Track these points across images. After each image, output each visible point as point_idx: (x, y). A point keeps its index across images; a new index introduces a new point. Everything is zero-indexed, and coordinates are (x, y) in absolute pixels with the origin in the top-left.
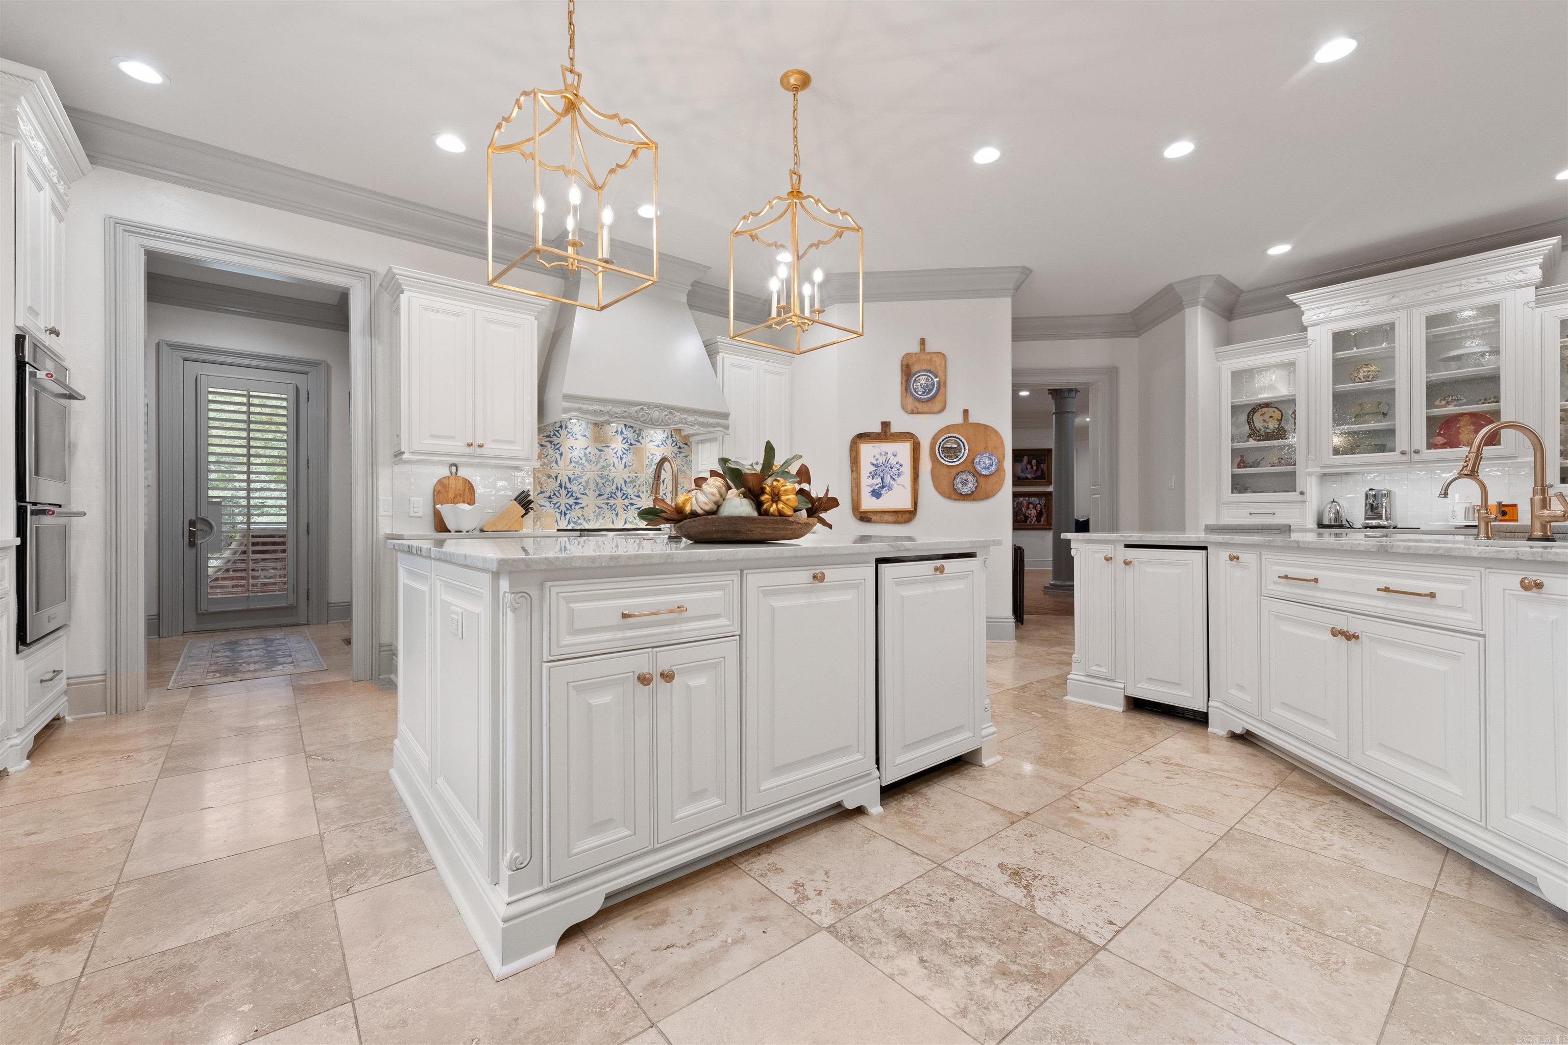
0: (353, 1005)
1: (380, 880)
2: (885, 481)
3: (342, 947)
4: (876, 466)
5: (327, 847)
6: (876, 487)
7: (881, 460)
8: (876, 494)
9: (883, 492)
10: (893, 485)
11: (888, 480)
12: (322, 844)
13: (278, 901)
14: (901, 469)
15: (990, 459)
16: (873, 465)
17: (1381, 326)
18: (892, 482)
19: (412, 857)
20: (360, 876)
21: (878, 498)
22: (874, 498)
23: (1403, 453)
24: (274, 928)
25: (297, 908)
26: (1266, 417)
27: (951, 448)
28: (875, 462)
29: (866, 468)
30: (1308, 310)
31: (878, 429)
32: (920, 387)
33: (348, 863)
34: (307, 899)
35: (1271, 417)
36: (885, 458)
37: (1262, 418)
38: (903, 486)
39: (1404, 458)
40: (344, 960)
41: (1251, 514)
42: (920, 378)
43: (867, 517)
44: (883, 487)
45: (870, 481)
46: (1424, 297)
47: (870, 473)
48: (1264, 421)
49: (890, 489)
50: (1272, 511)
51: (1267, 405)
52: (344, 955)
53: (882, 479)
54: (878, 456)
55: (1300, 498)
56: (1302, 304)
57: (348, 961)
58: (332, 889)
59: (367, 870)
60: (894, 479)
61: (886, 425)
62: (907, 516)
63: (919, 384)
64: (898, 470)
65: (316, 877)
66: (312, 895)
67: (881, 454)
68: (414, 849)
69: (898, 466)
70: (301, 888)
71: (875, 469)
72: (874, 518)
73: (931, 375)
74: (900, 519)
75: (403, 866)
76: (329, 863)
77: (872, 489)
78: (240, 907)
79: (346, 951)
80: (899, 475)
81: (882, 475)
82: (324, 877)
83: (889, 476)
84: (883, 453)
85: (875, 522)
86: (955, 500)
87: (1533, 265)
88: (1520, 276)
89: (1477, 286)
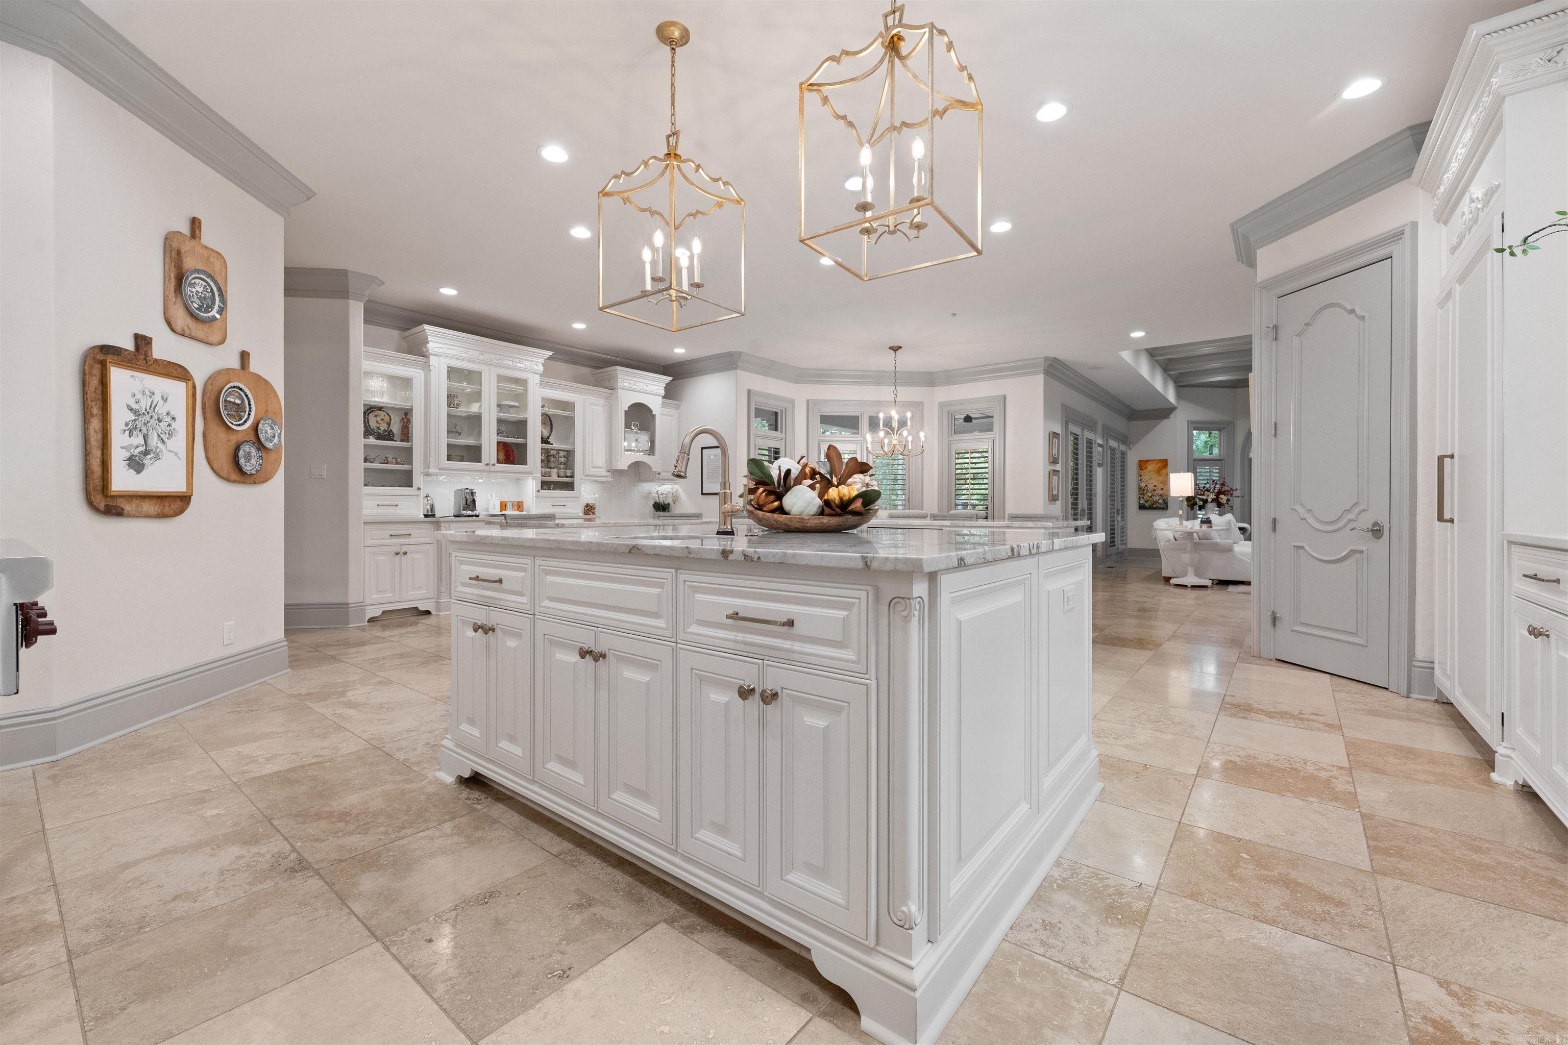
0: (1181, 820)
1: (1107, 878)
2: (149, 441)
3: (1170, 851)
4: (136, 412)
5: (1126, 957)
6: (136, 452)
7: (144, 404)
8: (136, 464)
9: (147, 461)
10: (161, 451)
11: (154, 441)
12: (1129, 965)
13: (1204, 921)
14: (174, 425)
15: (272, 429)
16: (131, 410)
17: (463, 370)
18: (160, 445)
19: (1064, 880)
20: (1121, 894)
21: (138, 472)
22: (132, 471)
23: (487, 465)
24: (1215, 897)
25: (1190, 902)
26: (379, 419)
27: (234, 403)
28: (135, 406)
29: (119, 416)
30: (432, 341)
31: (129, 345)
32: (195, 296)
33: (1120, 917)
34: (1177, 905)
35: (382, 420)
36: (150, 401)
37: (375, 419)
38: (176, 454)
39: (487, 468)
40: (1173, 843)
41: (378, 505)
42: (197, 281)
43: (116, 507)
44: (146, 453)
45: (125, 440)
46: (496, 361)
47: (127, 425)
48: (377, 422)
49: (157, 457)
50: (395, 503)
51: (380, 409)
52: (1171, 846)
53: (145, 437)
54: (139, 396)
55: (416, 492)
56: (430, 335)
57: (1171, 841)
58: (1152, 899)
59: (1110, 895)
60: (163, 441)
61: (143, 342)
62: (178, 504)
63: (193, 290)
64: (169, 425)
65: (1158, 922)
66: (1171, 905)
67: (144, 394)
68: (1055, 885)
69: (169, 419)
70: (1179, 921)
71: (134, 418)
72: (128, 507)
73: (212, 284)
74: (167, 510)
75: (1080, 877)
76: (1137, 931)
77: (128, 455)
78: (1241, 940)
79: (1169, 847)
80: (170, 435)
81: (144, 429)
82: (1151, 917)
83: (156, 435)
84: (147, 392)
85: (129, 516)
86: (235, 481)
87: (540, 363)
88: (535, 367)
89: (519, 365)
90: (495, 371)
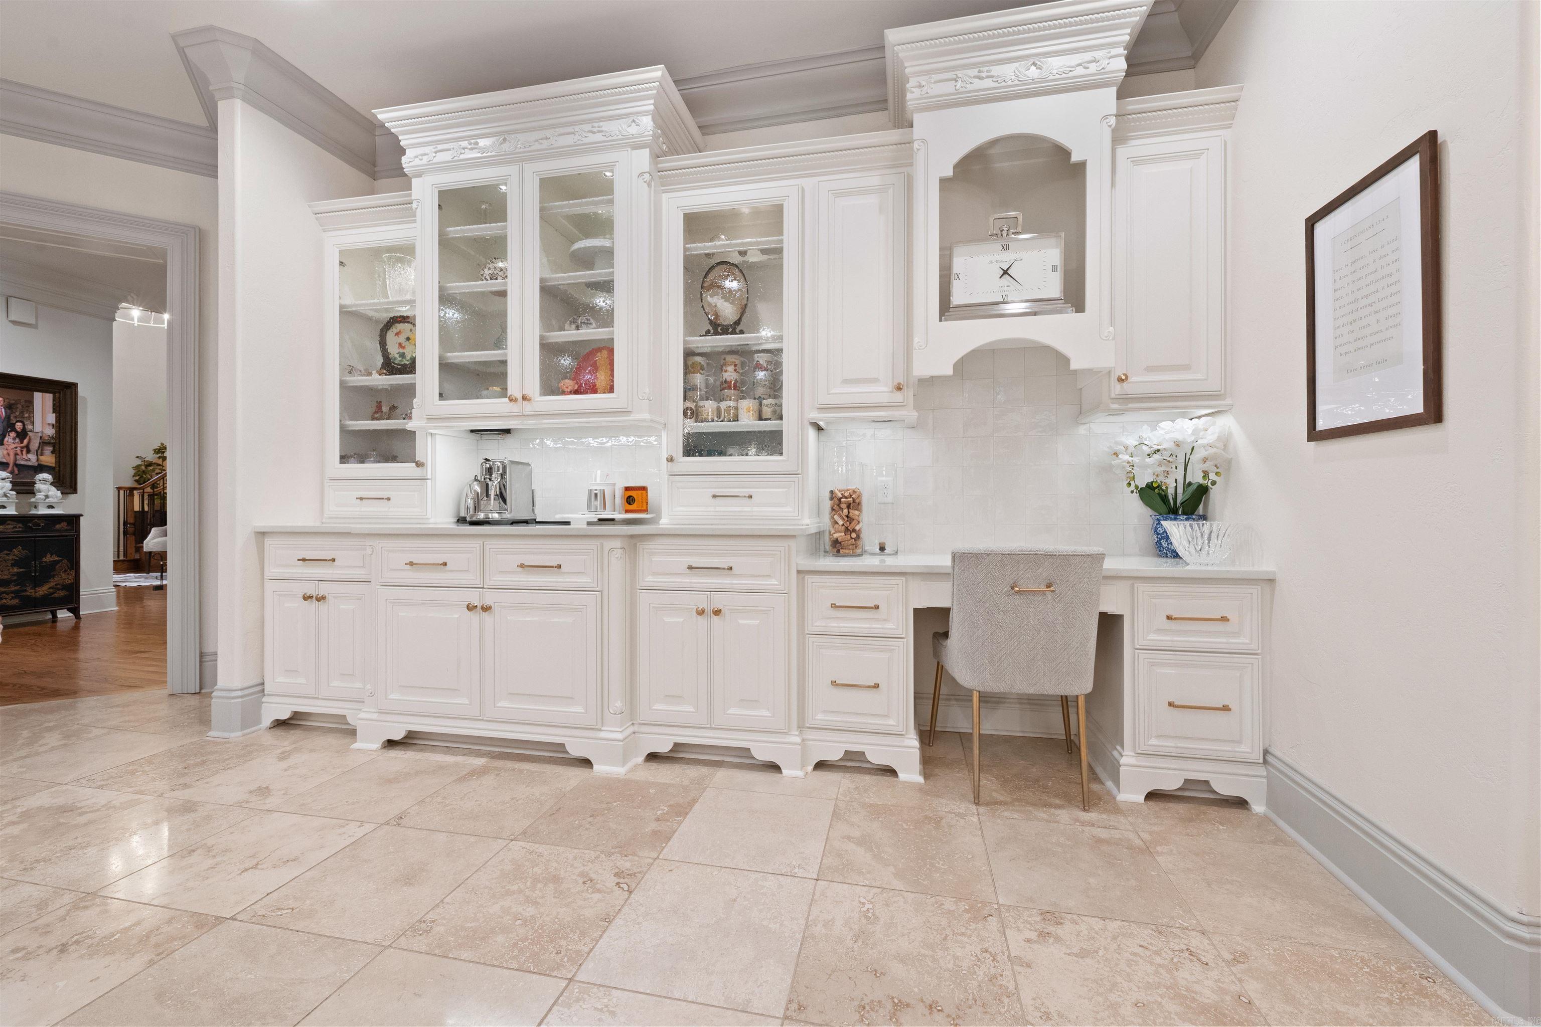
23: (512, 400)
30: (408, 146)
35: (408, 339)
41: (359, 498)
48: (400, 344)
50: (385, 494)
51: (405, 319)
55: (418, 472)
87: (643, 113)
88: (633, 130)
89: (593, 138)
90: (533, 173)
